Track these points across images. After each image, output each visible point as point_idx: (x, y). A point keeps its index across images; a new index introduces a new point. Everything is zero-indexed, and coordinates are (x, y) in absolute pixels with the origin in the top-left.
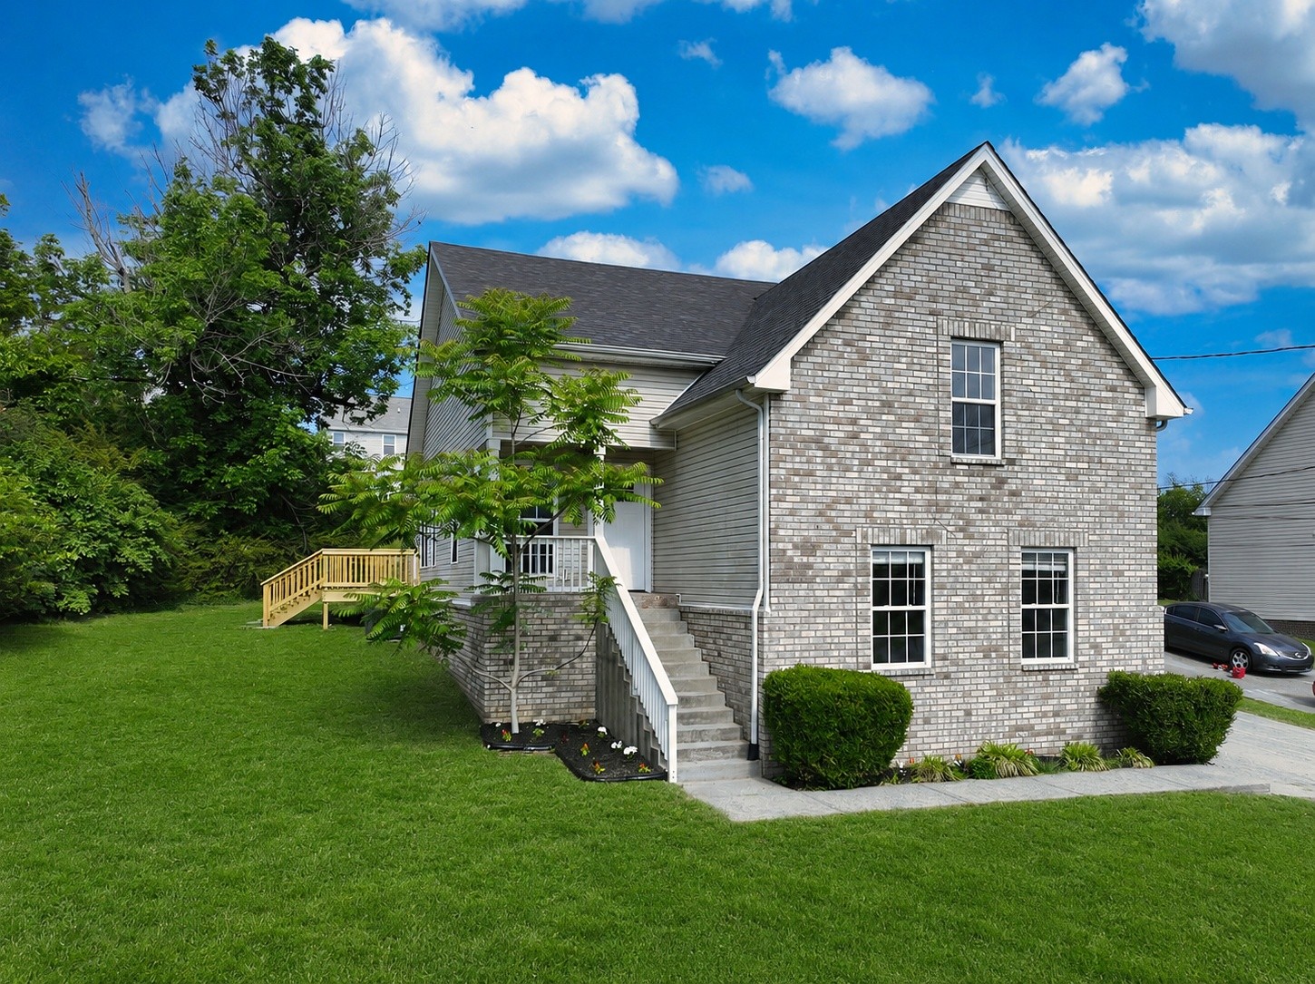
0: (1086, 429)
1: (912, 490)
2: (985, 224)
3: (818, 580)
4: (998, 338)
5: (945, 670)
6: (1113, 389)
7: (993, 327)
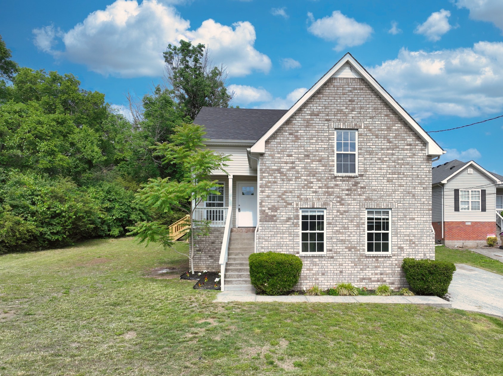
0: (397, 161)
1: (317, 187)
2: (350, 84)
3: (278, 221)
4: (356, 128)
5: (331, 255)
6: (410, 145)
7: (353, 124)
